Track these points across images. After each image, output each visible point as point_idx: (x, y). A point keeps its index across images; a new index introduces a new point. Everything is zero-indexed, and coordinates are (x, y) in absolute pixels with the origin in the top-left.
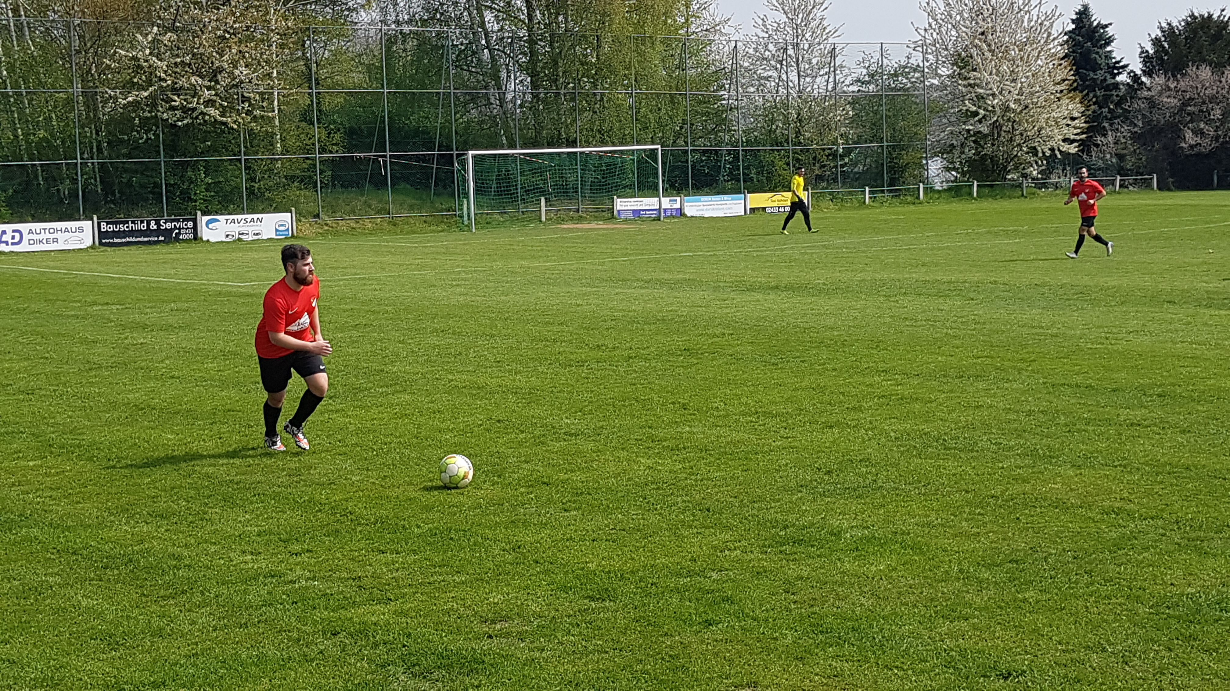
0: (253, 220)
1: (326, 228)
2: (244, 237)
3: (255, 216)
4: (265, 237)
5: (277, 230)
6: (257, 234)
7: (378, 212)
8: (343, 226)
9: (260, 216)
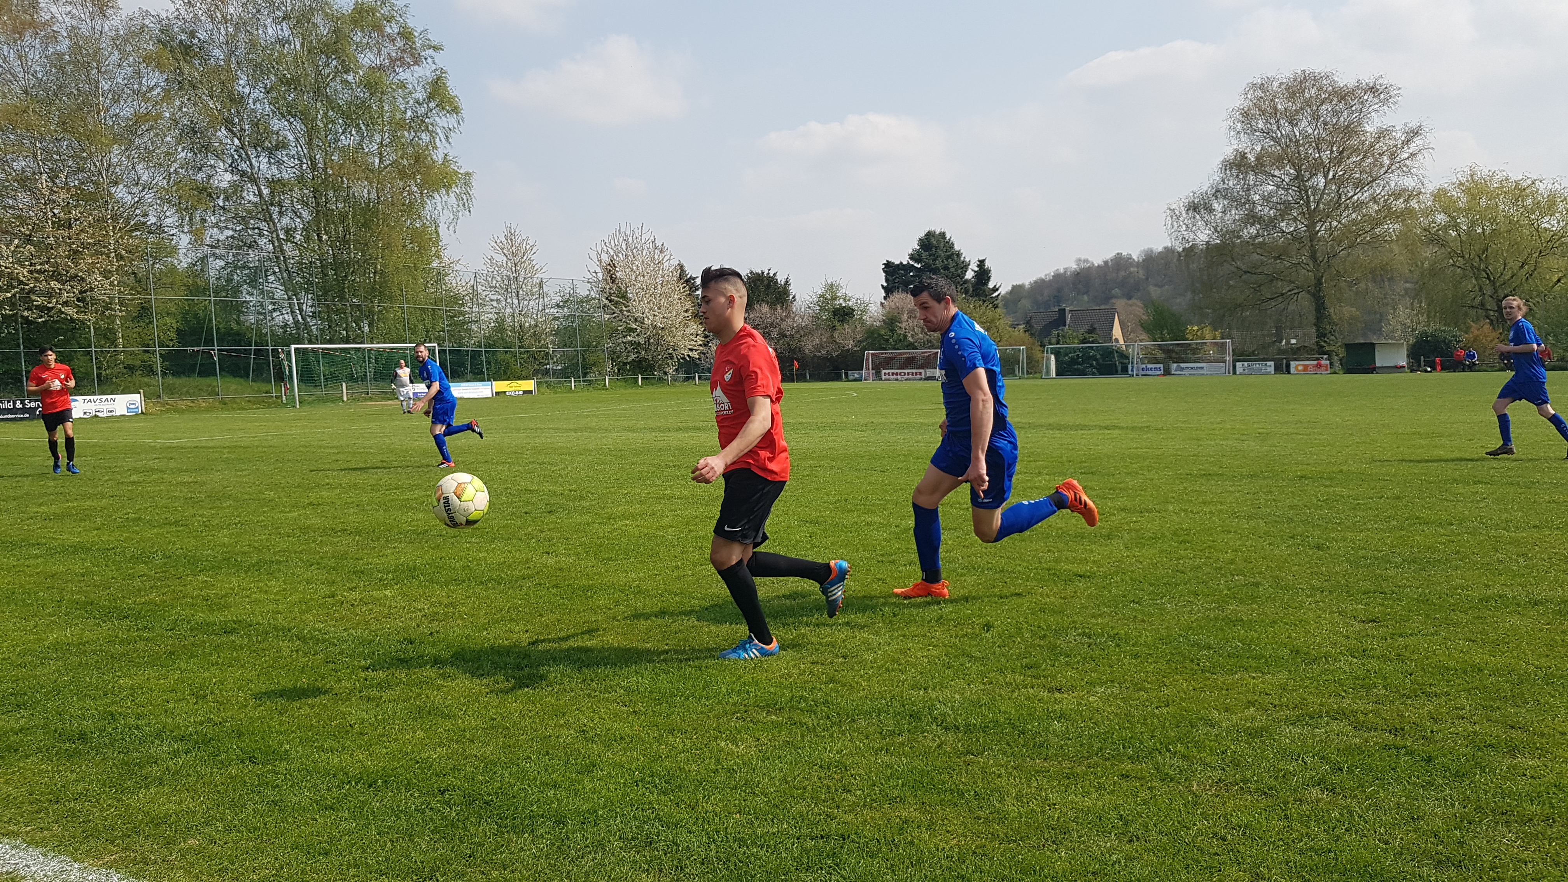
0: (107, 400)
1: (168, 407)
2: (99, 414)
3: (109, 397)
4: (118, 414)
5: (128, 408)
6: (111, 411)
7: (209, 394)
8: (183, 405)
9: (113, 397)
